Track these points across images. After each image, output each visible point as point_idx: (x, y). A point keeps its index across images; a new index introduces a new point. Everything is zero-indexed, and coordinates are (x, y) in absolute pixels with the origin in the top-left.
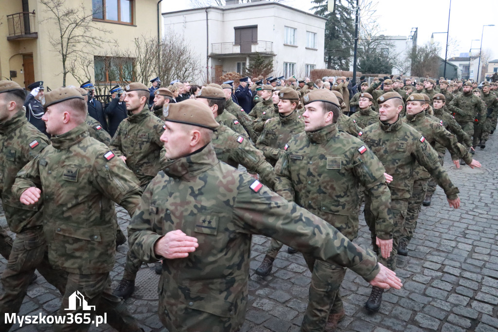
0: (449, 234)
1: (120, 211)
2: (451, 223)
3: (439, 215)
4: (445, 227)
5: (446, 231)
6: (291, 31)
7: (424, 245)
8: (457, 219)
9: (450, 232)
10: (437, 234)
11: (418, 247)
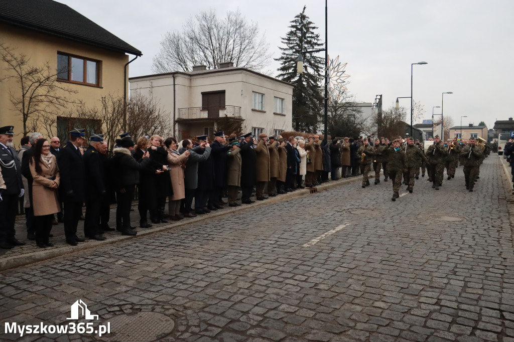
0: (439, 272)
1: (89, 263)
2: (439, 263)
3: (425, 257)
4: (433, 266)
5: (436, 270)
6: (258, 97)
7: (416, 283)
8: (445, 259)
9: (439, 271)
10: (428, 273)
11: (411, 285)
